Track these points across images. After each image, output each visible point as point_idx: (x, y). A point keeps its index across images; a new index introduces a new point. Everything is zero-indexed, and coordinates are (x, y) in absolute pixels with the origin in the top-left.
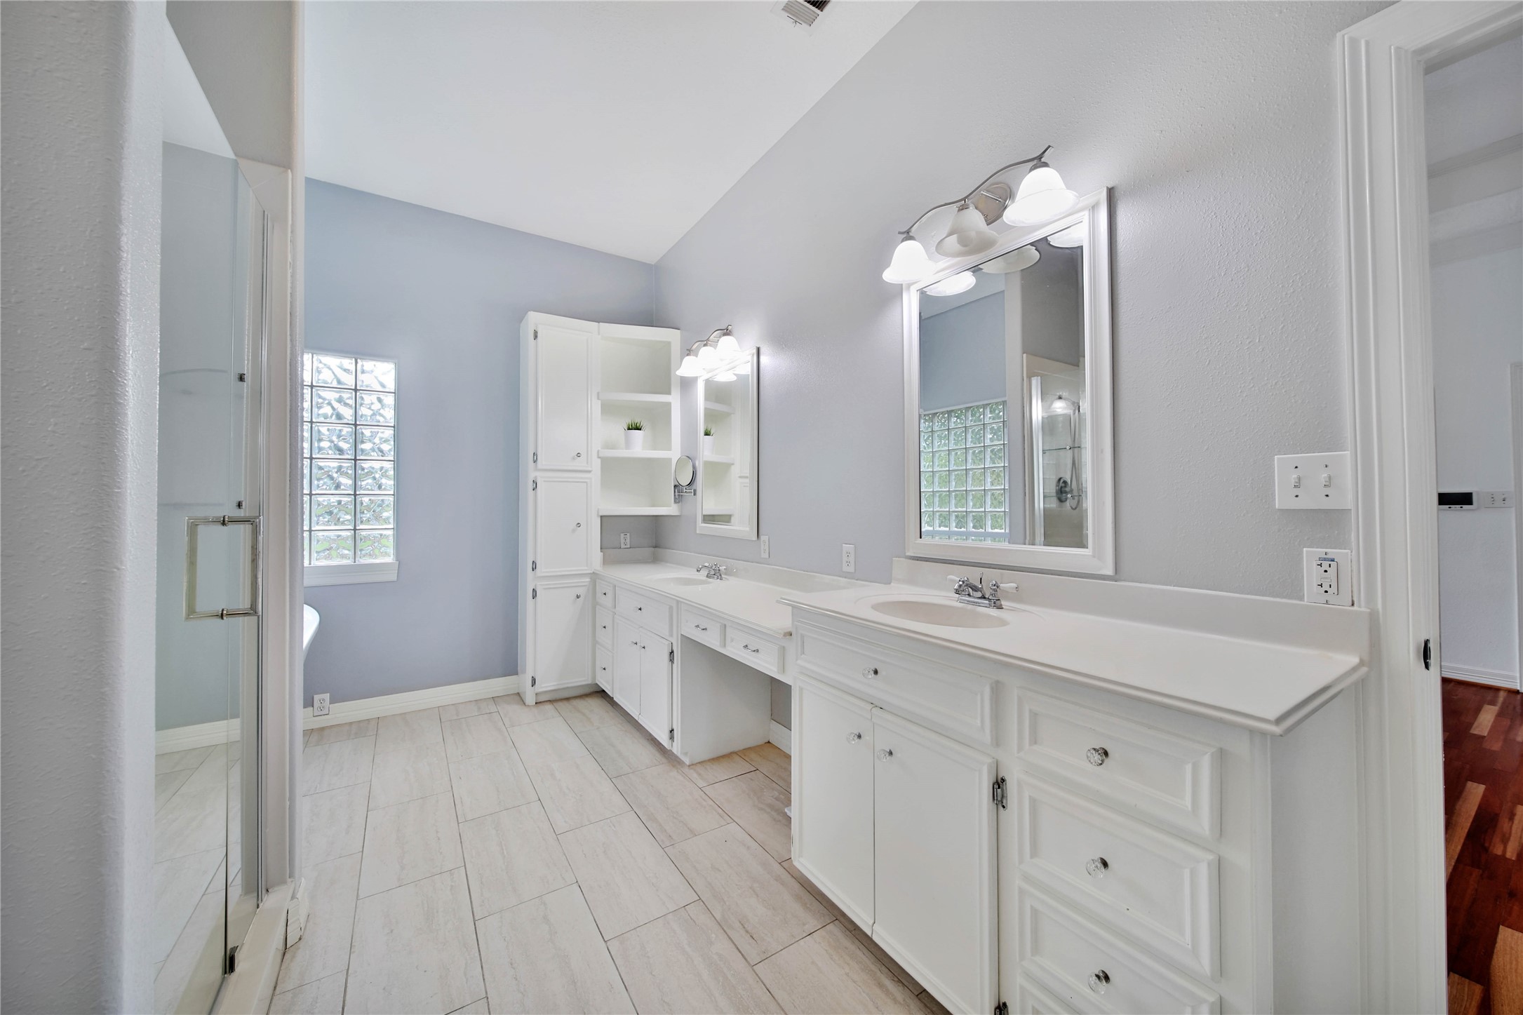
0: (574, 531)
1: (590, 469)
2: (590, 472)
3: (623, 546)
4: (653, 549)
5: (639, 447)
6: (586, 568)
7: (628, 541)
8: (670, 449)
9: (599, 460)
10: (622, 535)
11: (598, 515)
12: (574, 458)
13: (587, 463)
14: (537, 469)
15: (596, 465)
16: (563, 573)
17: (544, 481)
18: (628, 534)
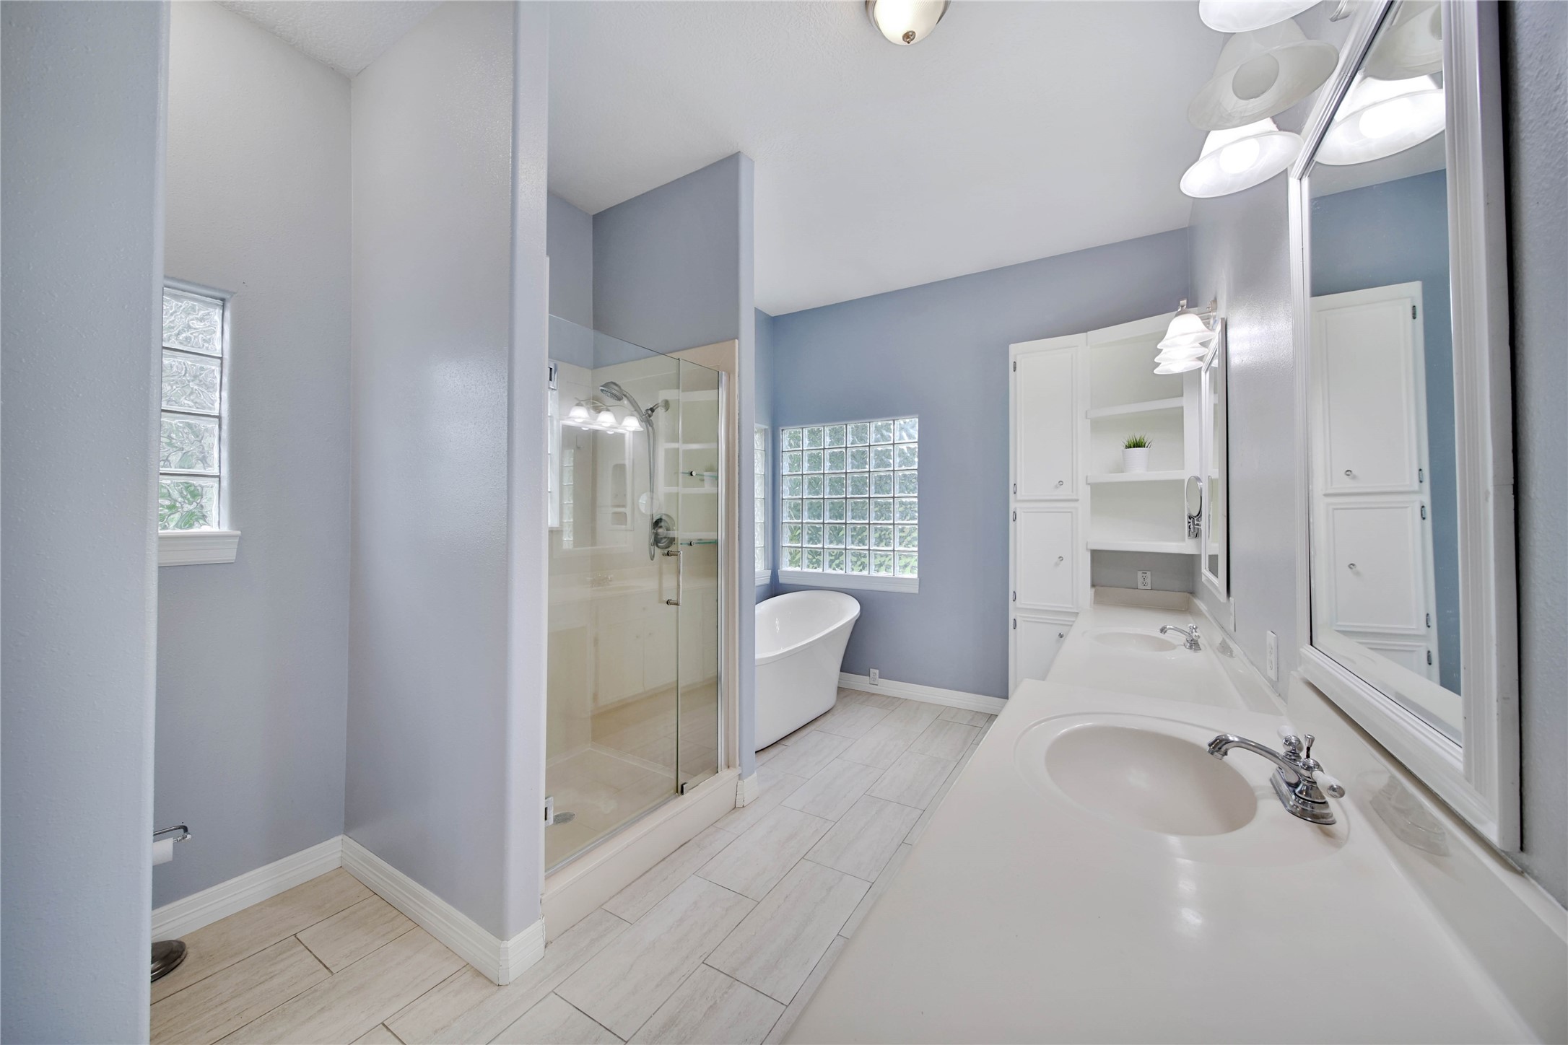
0: (1057, 564)
1: (1075, 497)
2: (1077, 500)
3: (1140, 586)
4: (1188, 595)
5: (1140, 466)
6: (1071, 606)
7: (1148, 580)
8: (1182, 467)
9: (1089, 487)
10: (1140, 574)
11: (1087, 549)
12: (1056, 487)
13: (1073, 492)
14: (1017, 501)
15: (1084, 493)
16: (1056, 609)
17: (1024, 512)
18: (1149, 573)
